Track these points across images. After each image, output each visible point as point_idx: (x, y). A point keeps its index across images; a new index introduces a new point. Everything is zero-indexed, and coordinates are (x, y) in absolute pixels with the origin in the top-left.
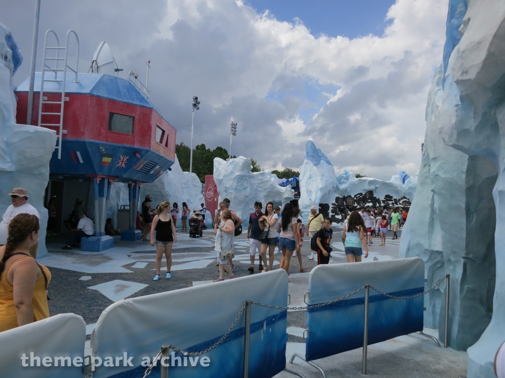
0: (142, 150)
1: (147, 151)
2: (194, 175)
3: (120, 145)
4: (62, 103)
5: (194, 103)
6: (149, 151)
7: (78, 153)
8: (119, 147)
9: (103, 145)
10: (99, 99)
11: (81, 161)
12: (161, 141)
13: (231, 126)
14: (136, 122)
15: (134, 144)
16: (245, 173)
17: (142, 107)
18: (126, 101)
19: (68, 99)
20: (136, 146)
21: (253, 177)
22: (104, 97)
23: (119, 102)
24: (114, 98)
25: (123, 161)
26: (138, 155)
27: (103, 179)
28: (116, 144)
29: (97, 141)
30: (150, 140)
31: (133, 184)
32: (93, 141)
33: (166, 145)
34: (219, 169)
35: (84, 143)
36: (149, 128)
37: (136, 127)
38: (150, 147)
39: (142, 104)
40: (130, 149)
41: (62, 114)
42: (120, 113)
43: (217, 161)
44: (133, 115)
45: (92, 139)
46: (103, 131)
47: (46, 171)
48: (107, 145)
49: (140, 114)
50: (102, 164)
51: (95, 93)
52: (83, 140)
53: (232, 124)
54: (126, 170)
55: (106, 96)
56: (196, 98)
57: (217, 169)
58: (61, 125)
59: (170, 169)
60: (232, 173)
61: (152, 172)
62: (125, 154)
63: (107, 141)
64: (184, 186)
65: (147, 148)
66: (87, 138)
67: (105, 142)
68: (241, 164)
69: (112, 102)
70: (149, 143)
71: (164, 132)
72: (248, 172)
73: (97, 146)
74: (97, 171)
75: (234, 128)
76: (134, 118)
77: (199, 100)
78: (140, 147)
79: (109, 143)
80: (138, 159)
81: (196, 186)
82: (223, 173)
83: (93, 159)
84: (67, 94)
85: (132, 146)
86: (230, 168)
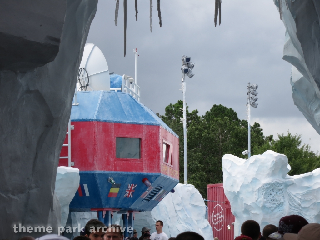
0: (152, 176)
1: (157, 177)
2: (191, 187)
3: (129, 173)
4: (69, 133)
5: (184, 67)
6: (159, 176)
7: (86, 186)
8: (128, 175)
9: (112, 175)
10: (105, 124)
11: (87, 194)
12: (167, 160)
13: (247, 91)
14: (144, 144)
15: (142, 170)
16: (278, 179)
17: (148, 125)
18: (131, 121)
19: (74, 127)
20: (145, 172)
21: (293, 184)
22: (109, 121)
23: (125, 124)
24: (120, 120)
25: (130, 191)
26: (148, 182)
27: (107, 212)
28: (125, 173)
29: (106, 172)
30: (159, 163)
31: (128, 215)
32: (102, 171)
33: (172, 164)
34: (233, 175)
35: (94, 175)
36: (158, 149)
37: (144, 150)
38: (159, 171)
40: (139, 176)
41: (69, 145)
42: (127, 136)
43: (228, 160)
44: (140, 136)
45: (101, 169)
46: (111, 160)
48: (115, 174)
49: (147, 134)
50: (109, 195)
51: (101, 118)
52: (93, 172)
53: (248, 88)
54: (133, 200)
56: (188, 60)
57: (230, 174)
58: (69, 157)
59: (173, 191)
60: (255, 180)
62: (133, 183)
63: (116, 170)
64: (178, 208)
65: (156, 173)
66: (97, 170)
67: (113, 172)
68: (270, 164)
69: (118, 125)
70: (159, 167)
71: (168, 146)
72: (284, 177)
73: (106, 176)
74: (103, 204)
75: (253, 93)
76: (140, 139)
77: (192, 63)
78: (149, 173)
79: (118, 172)
80: (147, 187)
81: (196, 206)
82: (240, 181)
83: (100, 191)
84: (73, 122)
85: (141, 173)
86: (252, 173)
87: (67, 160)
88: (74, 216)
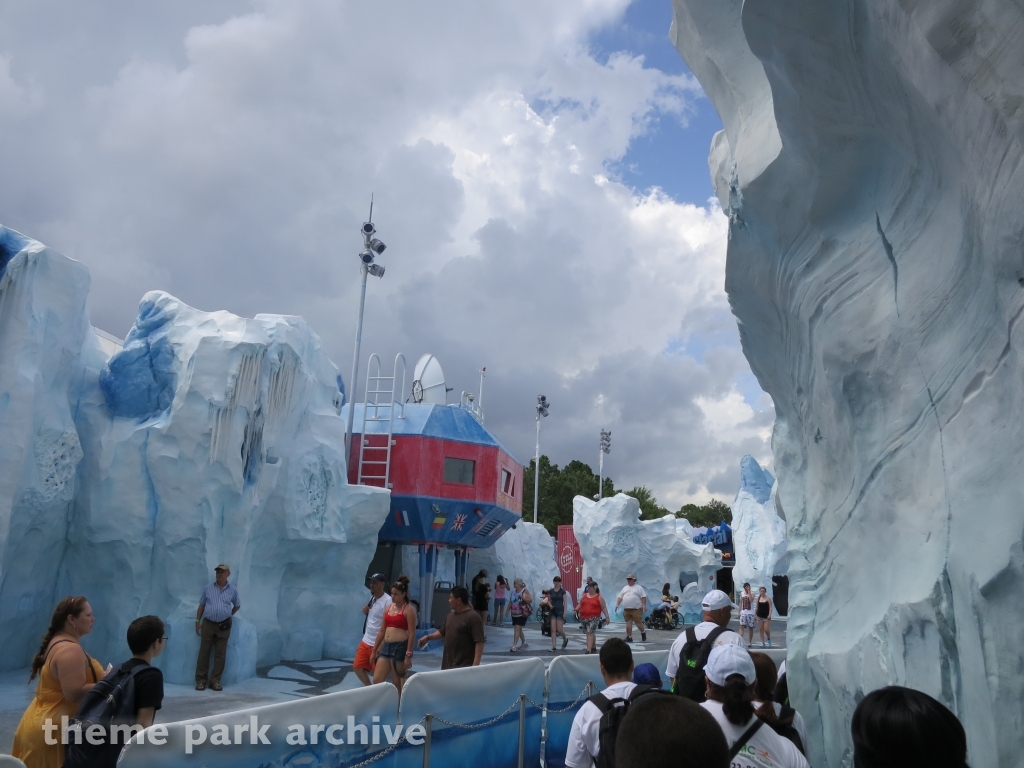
0: (485, 506)
1: (491, 507)
2: (541, 527)
3: (458, 500)
4: (389, 448)
5: (539, 406)
6: (494, 507)
7: (405, 513)
8: (457, 503)
9: (437, 502)
10: (433, 441)
11: (407, 523)
12: (506, 490)
13: (600, 437)
14: (478, 467)
15: (475, 498)
16: (629, 522)
17: (486, 446)
18: (465, 440)
19: (394, 442)
20: (478, 501)
21: (643, 529)
22: (438, 438)
23: (457, 442)
24: (451, 437)
25: (459, 522)
26: (480, 513)
27: (431, 546)
28: (453, 500)
29: (430, 497)
30: (495, 492)
31: (462, 551)
32: (425, 497)
33: (512, 494)
34: (584, 516)
35: (414, 500)
36: (494, 475)
37: (478, 475)
38: (495, 501)
39: (485, 443)
40: (470, 505)
41: (388, 463)
42: (458, 456)
43: (579, 501)
44: (474, 458)
45: (424, 494)
46: (437, 483)
47: (375, 541)
48: (441, 501)
49: (483, 456)
50: (433, 526)
51: (428, 434)
52: (413, 496)
53: (602, 434)
54: (462, 534)
55: (440, 436)
56: (543, 398)
57: (580, 515)
58: (387, 477)
59: (514, 527)
60: (605, 523)
61: (491, 534)
62: (463, 512)
63: (442, 496)
64: (525, 547)
65: (491, 503)
66: (419, 495)
67: (439, 498)
68: (621, 507)
69: (449, 443)
70: (495, 496)
71: (509, 475)
72: (634, 521)
73: (429, 503)
74: (426, 536)
75: (606, 440)
76: (474, 462)
77: (547, 401)
78: (483, 503)
79: (445, 499)
80: (480, 519)
81: (544, 547)
82: (590, 523)
83: (422, 520)
84: (395, 436)
85: (472, 501)
86: (603, 515)
87: (384, 480)
88: (406, 549)
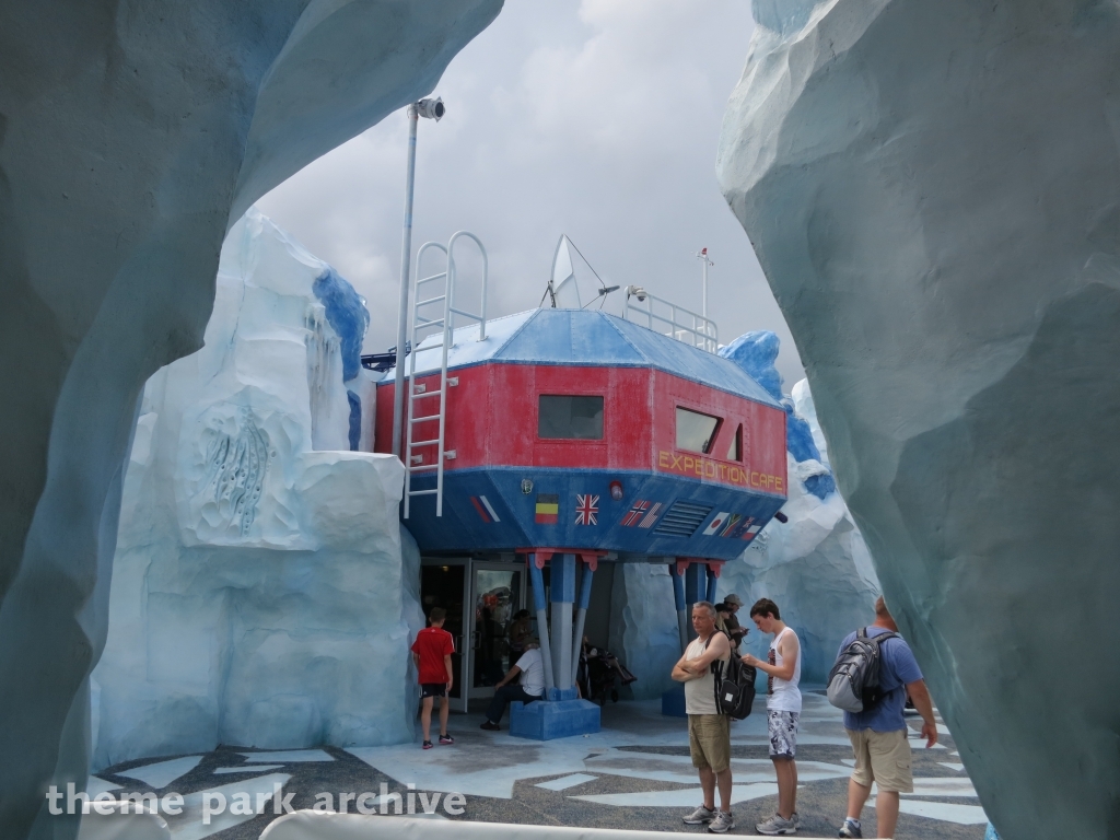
0: (629, 476)
1: (642, 478)
3: (569, 470)
4: (442, 392)
6: (649, 476)
8: (568, 475)
9: (527, 474)
10: (513, 367)
14: (609, 407)
15: (605, 463)
17: (620, 367)
18: (580, 360)
19: (455, 381)
20: (612, 468)
22: (525, 363)
23: (563, 366)
24: (551, 359)
25: (587, 510)
28: (559, 470)
29: (512, 468)
30: (648, 448)
31: (683, 567)
32: (503, 467)
33: (736, 456)
35: (484, 473)
36: (644, 418)
37: (610, 420)
38: (648, 464)
39: (622, 361)
40: (596, 476)
41: (441, 416)
42: (567, 391)
44: (600, 392)
45: (500, 463)
46: (527, 442)
48: (536, 473)
49: (618, 387)
50: (538, 521)
51: (504, 358)
52: (482, 469)
54: (602, 530)
55: (529, 358)
58: (441, 441)
59: (783, 518)
61: (710, 531)
62: (588, 492)
63: (536, 463)
65: (642, 471)
66: (489, 464)
67: (530, 468)
69: (546, 370)
70: (648, 457)
71: (720, 421)
73: (516, 478)
74: (530, 537)
76: (602, 398)
78: (623, 470)
79: (542, 469)
83: (512, 509)
84: (453, 372)
85: (600, 469)
87: (437, 445)
